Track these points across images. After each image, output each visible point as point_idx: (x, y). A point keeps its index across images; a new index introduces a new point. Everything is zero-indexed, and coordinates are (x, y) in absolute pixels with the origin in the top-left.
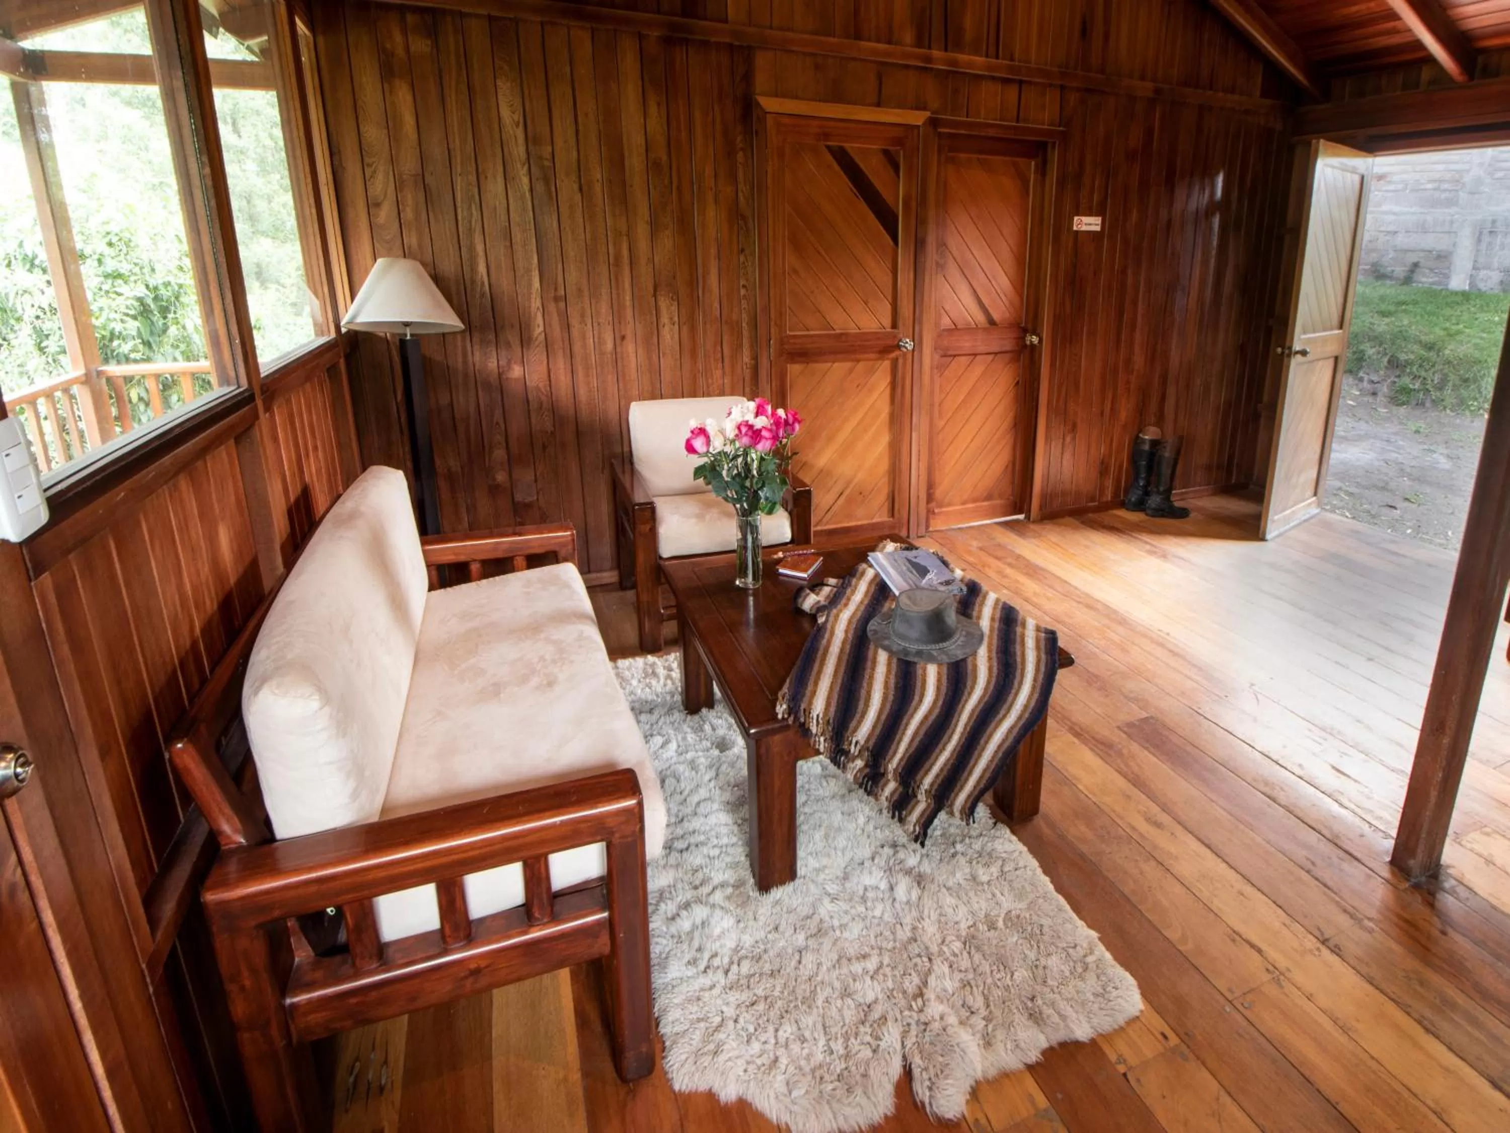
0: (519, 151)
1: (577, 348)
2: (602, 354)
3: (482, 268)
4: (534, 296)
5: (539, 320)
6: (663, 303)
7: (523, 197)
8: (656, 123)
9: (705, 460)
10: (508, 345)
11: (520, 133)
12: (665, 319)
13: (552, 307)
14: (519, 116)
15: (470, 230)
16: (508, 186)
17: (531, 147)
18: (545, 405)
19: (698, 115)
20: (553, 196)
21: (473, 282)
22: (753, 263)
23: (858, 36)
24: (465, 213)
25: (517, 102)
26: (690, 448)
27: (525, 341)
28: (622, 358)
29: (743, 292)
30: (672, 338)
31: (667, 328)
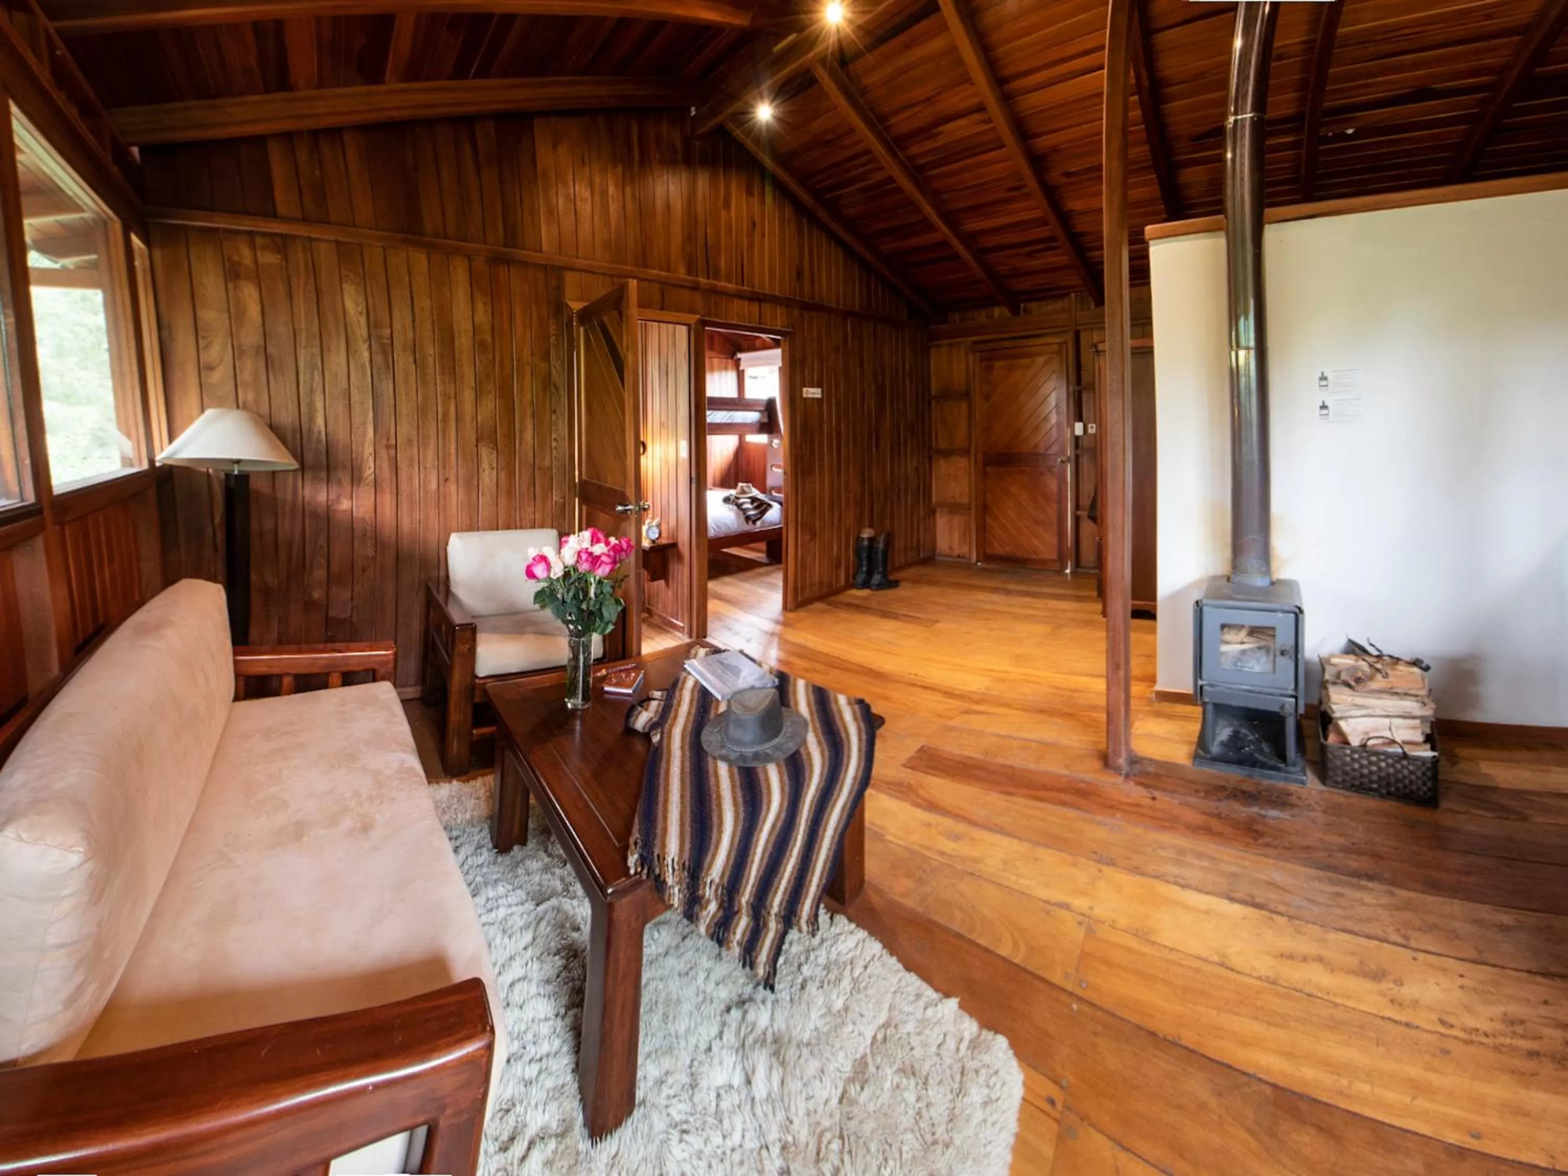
0: (361, 330)
1: (404, 487)
2: (426, 492)
3: (320, 421)
4: (367, 444)
5: (371, 464)
6: (484, 452)
7: (363, 366)
8: (482, 315)
9: (545, 584)
10: (340, 483)
11: (363, 320)
12: (485, 465)
13: (383, 453)
14: (362, 308)
15: (312, 391)
16: (351, 358)
17: (371, 330)
18: (369, 534)
19: (518, 312)
20: (390, 366)
21: (310, 430)
22: (563, 422)
23: (645, 266)
24: (307, 377)
25: (361, 299)
26: (530, 574)
27: (356, 478)
28: (445, 497)
29: (554, 444)
30: (491, 480)
31: (486, 473)
